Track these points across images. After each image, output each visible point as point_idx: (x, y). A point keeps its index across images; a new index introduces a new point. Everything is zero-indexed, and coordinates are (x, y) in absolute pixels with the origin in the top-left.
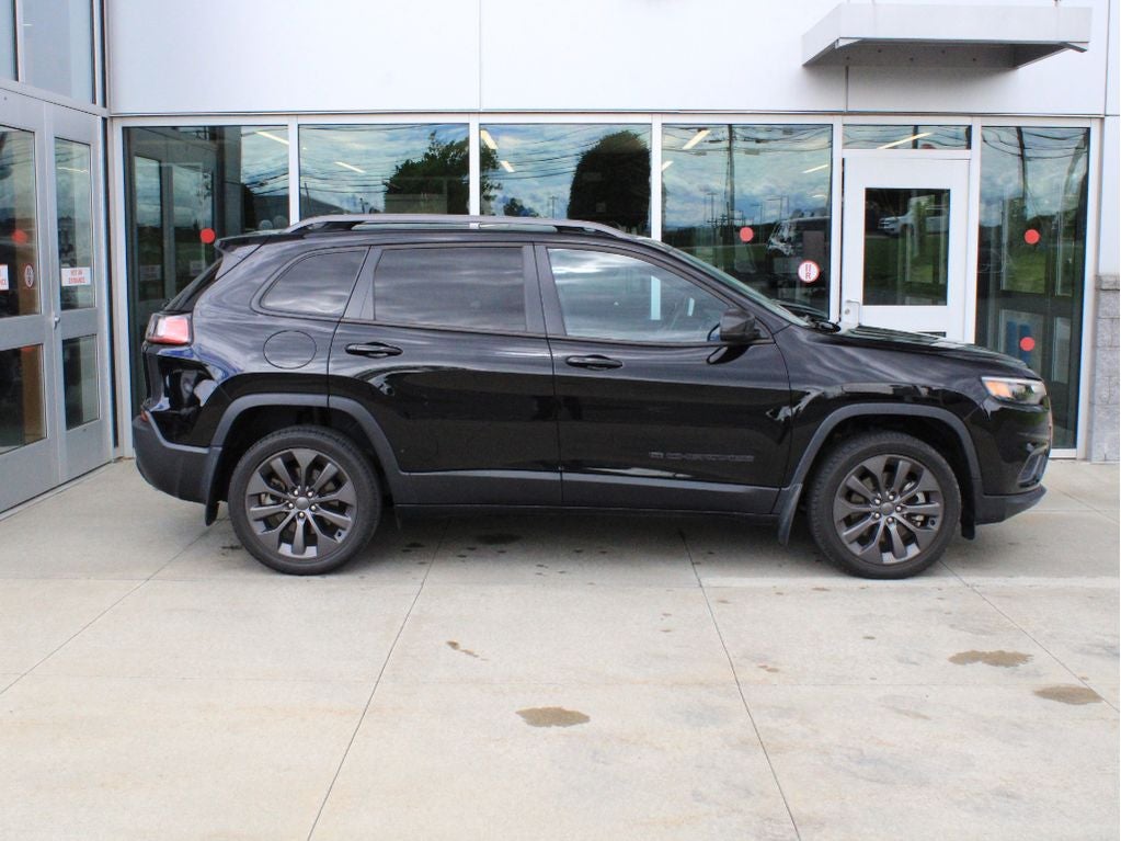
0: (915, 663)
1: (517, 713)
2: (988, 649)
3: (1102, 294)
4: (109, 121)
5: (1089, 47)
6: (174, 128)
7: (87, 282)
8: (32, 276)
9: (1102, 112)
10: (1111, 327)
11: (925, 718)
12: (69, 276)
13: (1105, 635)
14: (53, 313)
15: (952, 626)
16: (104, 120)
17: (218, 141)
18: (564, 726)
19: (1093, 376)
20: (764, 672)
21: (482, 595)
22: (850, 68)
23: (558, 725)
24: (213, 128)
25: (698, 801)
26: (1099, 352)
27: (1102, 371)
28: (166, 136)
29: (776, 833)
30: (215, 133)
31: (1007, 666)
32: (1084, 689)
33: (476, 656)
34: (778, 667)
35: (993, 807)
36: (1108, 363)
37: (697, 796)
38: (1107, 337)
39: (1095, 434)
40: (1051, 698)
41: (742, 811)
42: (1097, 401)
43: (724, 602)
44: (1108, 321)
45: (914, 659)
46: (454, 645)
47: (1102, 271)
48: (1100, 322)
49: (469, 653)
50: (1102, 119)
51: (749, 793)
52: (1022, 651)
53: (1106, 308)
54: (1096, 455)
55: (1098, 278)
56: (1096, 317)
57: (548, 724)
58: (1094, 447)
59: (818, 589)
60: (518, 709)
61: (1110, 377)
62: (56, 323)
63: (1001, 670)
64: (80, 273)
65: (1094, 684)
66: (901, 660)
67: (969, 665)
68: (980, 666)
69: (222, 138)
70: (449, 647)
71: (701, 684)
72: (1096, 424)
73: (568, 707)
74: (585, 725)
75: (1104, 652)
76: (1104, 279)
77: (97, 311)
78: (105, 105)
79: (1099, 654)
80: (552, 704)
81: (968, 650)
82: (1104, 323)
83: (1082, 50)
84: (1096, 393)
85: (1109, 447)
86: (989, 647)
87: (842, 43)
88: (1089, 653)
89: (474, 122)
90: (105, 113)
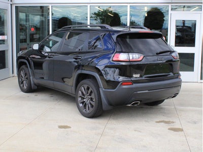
4: (12, 5)
18: (65, 129)
32: (181, 129)
37: (81, 142)
40: (172, 130)
41: (87, 145)
51: (92, 142)
52: (174, 121)
60: (58, 125)
64: (4, 37)
65: (184, 128)
66: (146, 121)
67: (160, 123)
75: (193, 122)
78: (11, 1)
81: (163, 120)
88: (189, 122)
89: (89, 5)
90: (11, 3)
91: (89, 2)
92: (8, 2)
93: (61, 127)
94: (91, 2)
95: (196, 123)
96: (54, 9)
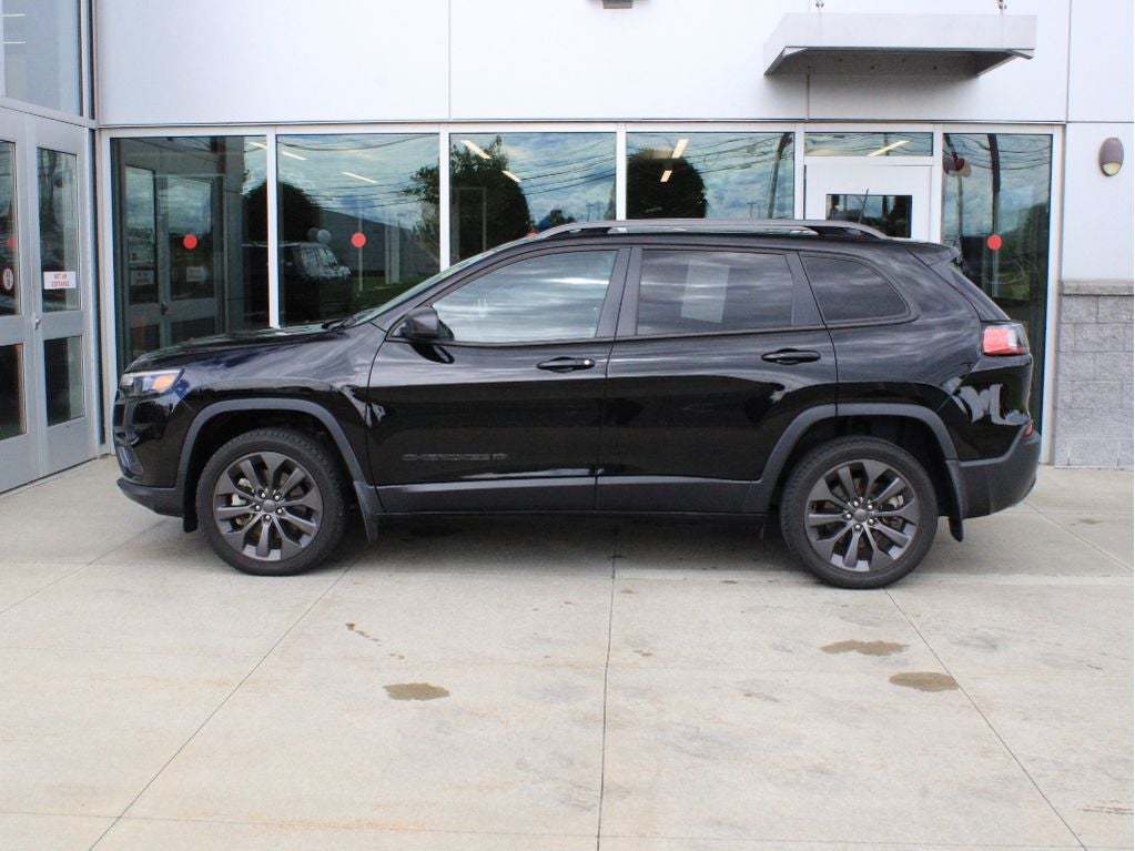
0: (790, 651)
1: (385, 687)
2: (866, 639)
3: (1064, 299)
4: (97, 133)
5: (1035, 54)
6: (170, 138)
7: (72, 285)
8: (11, 279)
9: (1064, 119)
10: (1075, 332)
11: (776, 701)
12: (52, 280)
13: (991, 628)
14: (34, 315)
15: (842, 618)
16: (93, 131)
17: (219, 153)
18: (423, 700)
19: (1056, 380)
20: (638, 655)
21: (398, 582)
22: (811, 77)
23: (417, 699)
24: (214, 138)
25: (520, 769)
26: (1061, 357)
27: (1065, 375)
28: (161, 146)
29: (581, 799)
30: (217, 144)
31: (879, 655)
32: (946, 677)
33: (368, 637)
34: (651, 651)
35: (803, 781)
36: (1072, 368)
37: (521, 765)
38: (1070, 342)
39: (1057, 439)
40: (908, 685)
41: (557, 778)
42: (1060, 406)
43: (629, 592)
44: (1070, 326)
45: (790, 647)
46: (351, 626)
47: (1066, 275)
48: (1063, 327)
49: (362, 633)
50: (1064, 126)
51: (571, 763)
52: (900, 642)
53: (1069, 313)
54: (1060, 459)
55: (1061, 284)
56: (1059, 323)
57: (408, 698)
58: (1058, 451)
59: (727, 582)
60: (386, 684)
61: (1073, 381)
62: (37, 324)
63: (874, 658)
64: (65, 277)
65: (956, 672)
66: (776, 647)
67: (842, 654)
68: (853, 654)
69: (223, 148)
70: (346, 628)
71: (571, 665)
72: (1059, 427)
73: (433, 683)
74: (444, 700)
75: (982, 644)
76: (1066, 284)
77: (82, 313)
78: (93, 118)
79: (977, 646)
80: (419, 681)
81: (848, 640)
82: (1067, 328)
83: (1029, 58)
84: (1060, 398)
85: (1072, 451)
86: (867, 637)
87: (788, 52)
88: (967, 645)
89: (444, 132)
90: (93, 124)
91: (444, 116)
92: (78, 119)
93: (400, 692)
94: (455, 116)
95: (994, 647)
96: (286, 153)
